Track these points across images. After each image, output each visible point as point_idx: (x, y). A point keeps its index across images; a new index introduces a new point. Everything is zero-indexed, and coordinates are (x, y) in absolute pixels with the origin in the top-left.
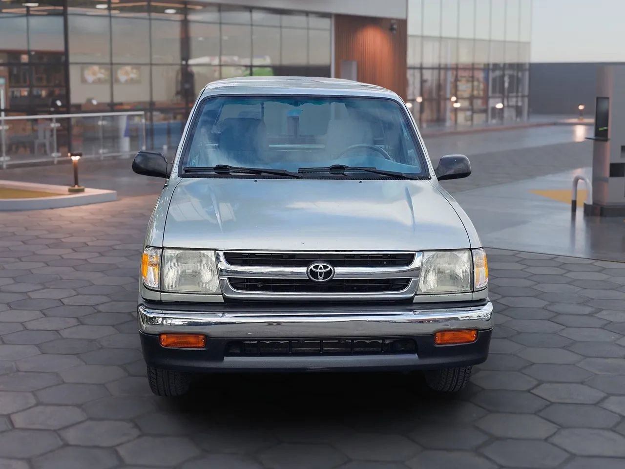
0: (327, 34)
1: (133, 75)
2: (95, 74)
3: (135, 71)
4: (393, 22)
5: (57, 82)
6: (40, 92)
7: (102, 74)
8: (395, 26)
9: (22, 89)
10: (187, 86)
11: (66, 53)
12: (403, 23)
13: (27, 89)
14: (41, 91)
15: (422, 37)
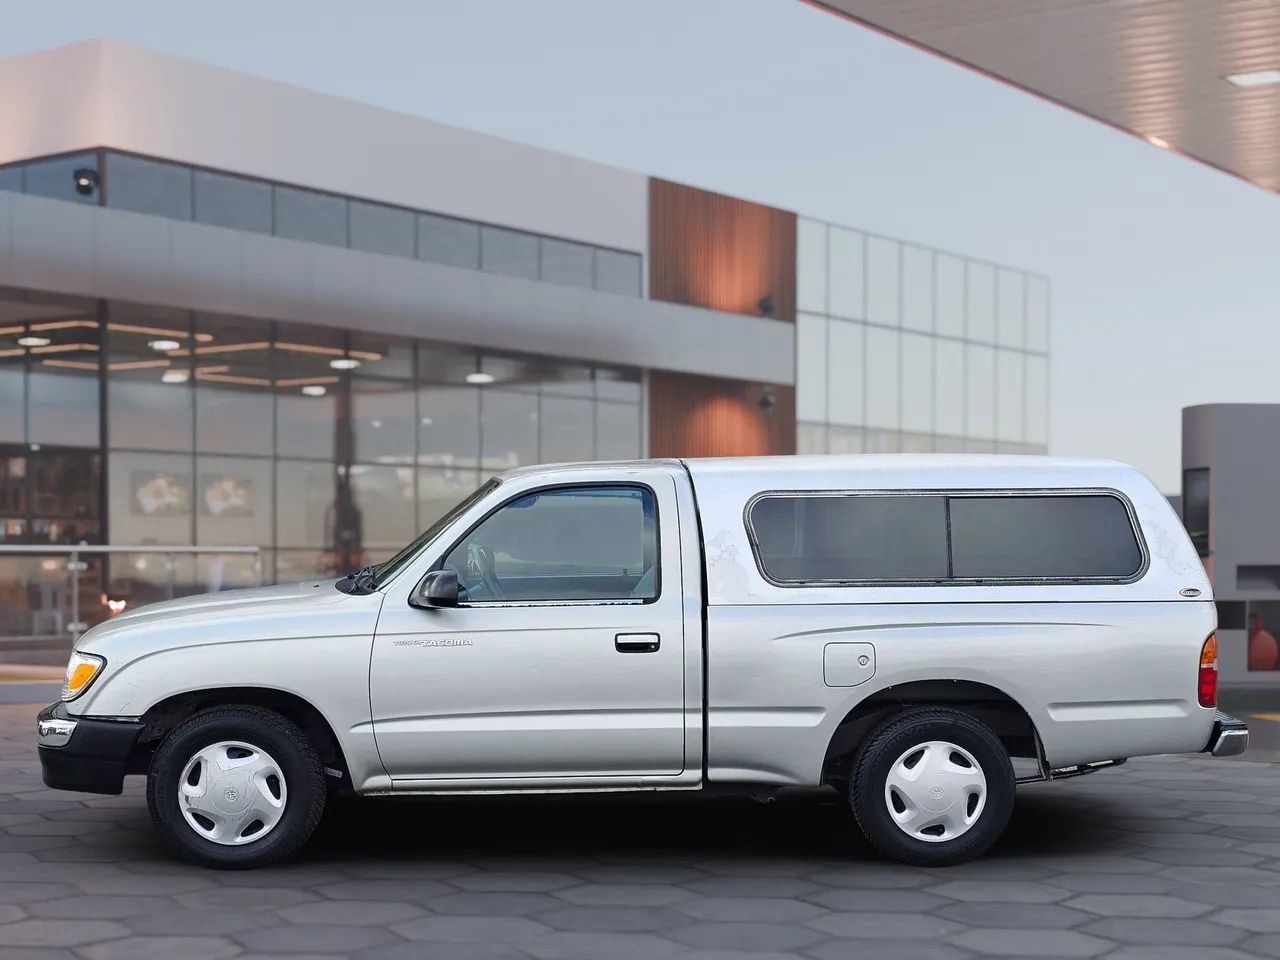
0: (633, 411)
1: (237, 500)
2: (161, 494)
3: (241, 492)
4: (767, 389)
5: (82, 509)
6: (46, 530)
7: (174, 497)
8: (772, 399)
9: (11, 522)
10: (346, 535)
11: (103, 450)
12: (788, 394)
13: (22, 522)
14: (50, 524)
15: (827, 425)
